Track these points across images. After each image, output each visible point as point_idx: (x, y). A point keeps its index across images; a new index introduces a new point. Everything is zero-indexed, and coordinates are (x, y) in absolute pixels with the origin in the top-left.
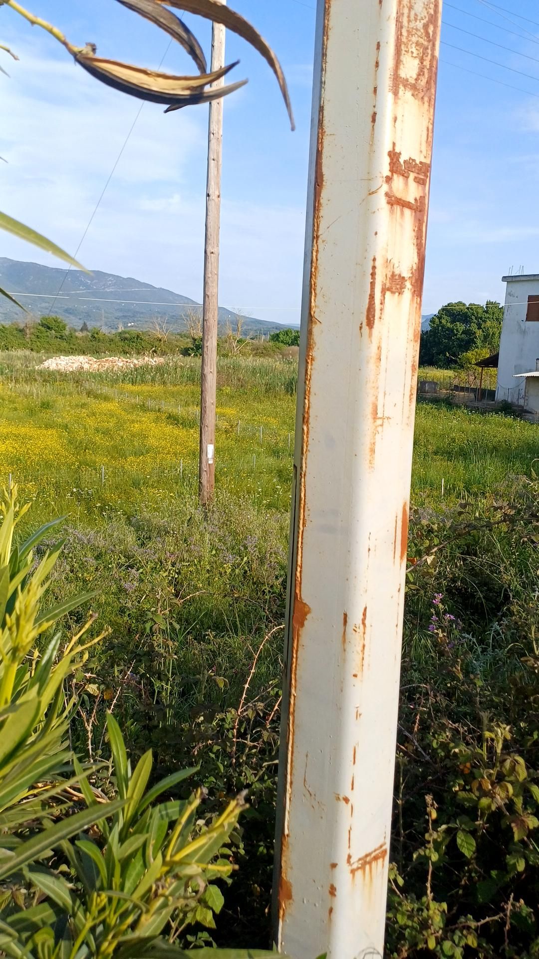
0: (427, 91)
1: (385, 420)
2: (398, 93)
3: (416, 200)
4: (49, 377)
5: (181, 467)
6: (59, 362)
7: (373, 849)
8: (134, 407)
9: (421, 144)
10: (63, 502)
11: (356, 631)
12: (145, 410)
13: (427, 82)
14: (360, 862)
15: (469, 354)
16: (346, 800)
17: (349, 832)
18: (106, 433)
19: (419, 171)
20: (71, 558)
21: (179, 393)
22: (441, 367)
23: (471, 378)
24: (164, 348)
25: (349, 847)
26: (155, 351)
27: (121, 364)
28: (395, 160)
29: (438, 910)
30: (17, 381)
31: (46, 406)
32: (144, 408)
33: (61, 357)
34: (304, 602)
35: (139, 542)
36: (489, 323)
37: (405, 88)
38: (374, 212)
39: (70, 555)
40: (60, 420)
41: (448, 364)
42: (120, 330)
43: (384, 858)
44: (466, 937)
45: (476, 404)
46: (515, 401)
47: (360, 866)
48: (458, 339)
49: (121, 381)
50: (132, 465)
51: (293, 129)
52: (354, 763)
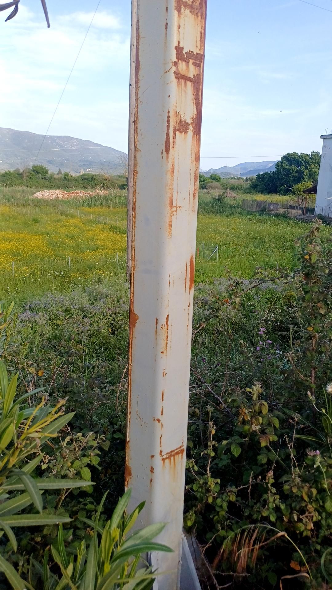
0: (200, 9)
1: (178, 208)
2: (181, 10)
3: (194, 76)
4: (38, 203)
5: (117, 257)
6: (44, 193)
7: (175, 448)
8: (90, 221)
9: (197, 42)
10: (46, 279)
11: (162, 328)
12: (97, 223)
13: (200, 4)
14: (168, 455)
15: (299, 185)
16: (159, 421)
17: (161, 438)
18: (73, 237)
19: (196, 59)
20: (49, 311)
21: (118, 212)
22: (282, 194)
23: (300, 201)
24: (109, 184)
25: (161, 446)
26: (103, 187)
27: (82, 195)
28: (180, 52)
29: (214, 482)
30: (18, 206)
31: (35, 221)
32: (96, 222)
33: (45, 191)
34: (135, 313)
35: (90, 302)
36: (312, 166)
37: (185, 8)
38: (168, 83)
39: (49, 310)
40: (44, 230)
41: (286, 192)
42: (82, 174)
43: (182, 454)
44: (229, 496)
45: (302, 217)
46: (327, 214)
47: (168, 457)
48: (293, 176)
49: (82, 205)
50: (88, 257)
51: (49, 26)
52: (163, 400)
